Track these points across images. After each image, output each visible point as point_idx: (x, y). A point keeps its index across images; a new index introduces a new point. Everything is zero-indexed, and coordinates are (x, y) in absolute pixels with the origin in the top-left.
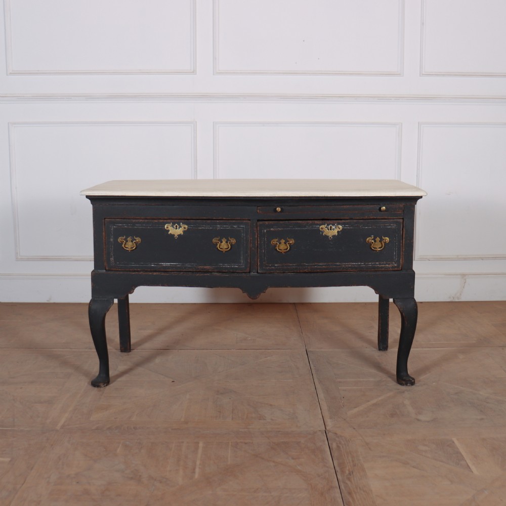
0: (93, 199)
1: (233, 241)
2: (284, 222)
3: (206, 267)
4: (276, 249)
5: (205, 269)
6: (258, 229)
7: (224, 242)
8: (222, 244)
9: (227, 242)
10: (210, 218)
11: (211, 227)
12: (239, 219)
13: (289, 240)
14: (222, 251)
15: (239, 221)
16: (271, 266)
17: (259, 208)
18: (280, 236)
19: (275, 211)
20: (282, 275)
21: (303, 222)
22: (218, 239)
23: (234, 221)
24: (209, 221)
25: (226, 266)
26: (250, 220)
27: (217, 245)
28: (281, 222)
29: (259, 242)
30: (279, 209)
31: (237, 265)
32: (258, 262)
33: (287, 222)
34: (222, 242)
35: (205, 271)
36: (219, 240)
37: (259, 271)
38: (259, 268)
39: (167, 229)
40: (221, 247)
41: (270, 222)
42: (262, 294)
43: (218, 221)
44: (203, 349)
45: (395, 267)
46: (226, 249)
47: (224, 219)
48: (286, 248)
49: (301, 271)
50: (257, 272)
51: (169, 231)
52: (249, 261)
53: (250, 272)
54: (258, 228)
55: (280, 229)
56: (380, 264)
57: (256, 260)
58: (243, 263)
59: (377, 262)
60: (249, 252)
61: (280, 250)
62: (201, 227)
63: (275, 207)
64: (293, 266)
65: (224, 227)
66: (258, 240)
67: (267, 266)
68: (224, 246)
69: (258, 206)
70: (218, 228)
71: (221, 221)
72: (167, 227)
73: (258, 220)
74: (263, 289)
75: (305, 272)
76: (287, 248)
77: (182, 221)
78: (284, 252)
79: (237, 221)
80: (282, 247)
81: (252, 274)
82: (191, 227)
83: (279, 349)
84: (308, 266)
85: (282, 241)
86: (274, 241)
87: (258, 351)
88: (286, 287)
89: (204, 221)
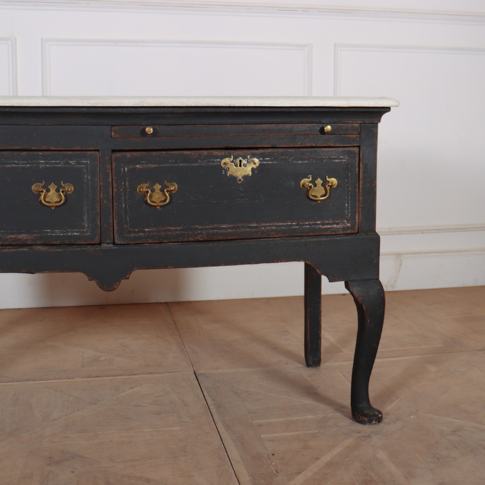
1: (70, 188)
2: (158, 153)
3: (20, 236)
4: (146, 201)
5: (19, 240)
6: (114, 166)
7: (52, 191)
8: (50, 194)
9: (57, 191)
10: (26, 147)
11: (29, 164)
12: (79, 148)
13: (168, 184)
14: (50, 207)
15: (78, 152)
16: (139, 232)
17: (114, 128)
18: (153, 177)
19: (144, 133)
20: (157, 246)
21: (193, 152)
22: (41, 184)
23: (70, 153)
24: (25, 153)
25: (58, 233)
26: (98, 151)
27: (40, 196)
28: (154, 153)
29: (115, 190)
30: (150, 130)
31: (77, 232)
32: (115, 225)
33: (164, 152)
34: (48, 191)
35: (19, 243)
36: (43, 187)
37: (117, 242)
38: (116, 236)
40: (47, 200)
41: (135, 154)
42: (123, 282)
43: (40, 153)
44: (27, 380)
45: (348, 228)
46: (56, 202)
47: (52, 148)
48: (163, 198)
49: (191, 239)
50: (114, 243)
52: (99, 223)
53: (100, 244)
54: (114, 164)
55: (152, 166)
56: (323, 224)
57: (111, 222)
58: (88, 227)
59: (318, 220)
60: (98, 208)
61: (153, 202)
62: (10, 164)
63: (142, 127)
64: (177, 230)
65: (52, 164)
66: (115, 185)
67: (130, 232)
68: (52, 197)
69: (112, 126)
70: (41, 166)
71: (47, 153)
73: (114, 151)
74: (125, 273)
75: (198, 241)
76: (166, 200)
78: (161, 206)
79: (75, 152)
80: (157, 197)
81: (104, 246)
83: (151, 373)
84: (202, 229)
85: (158, 187)
86: (144, 187)
87: (117, 377)
88: (165, 267)
89: (16, 153)
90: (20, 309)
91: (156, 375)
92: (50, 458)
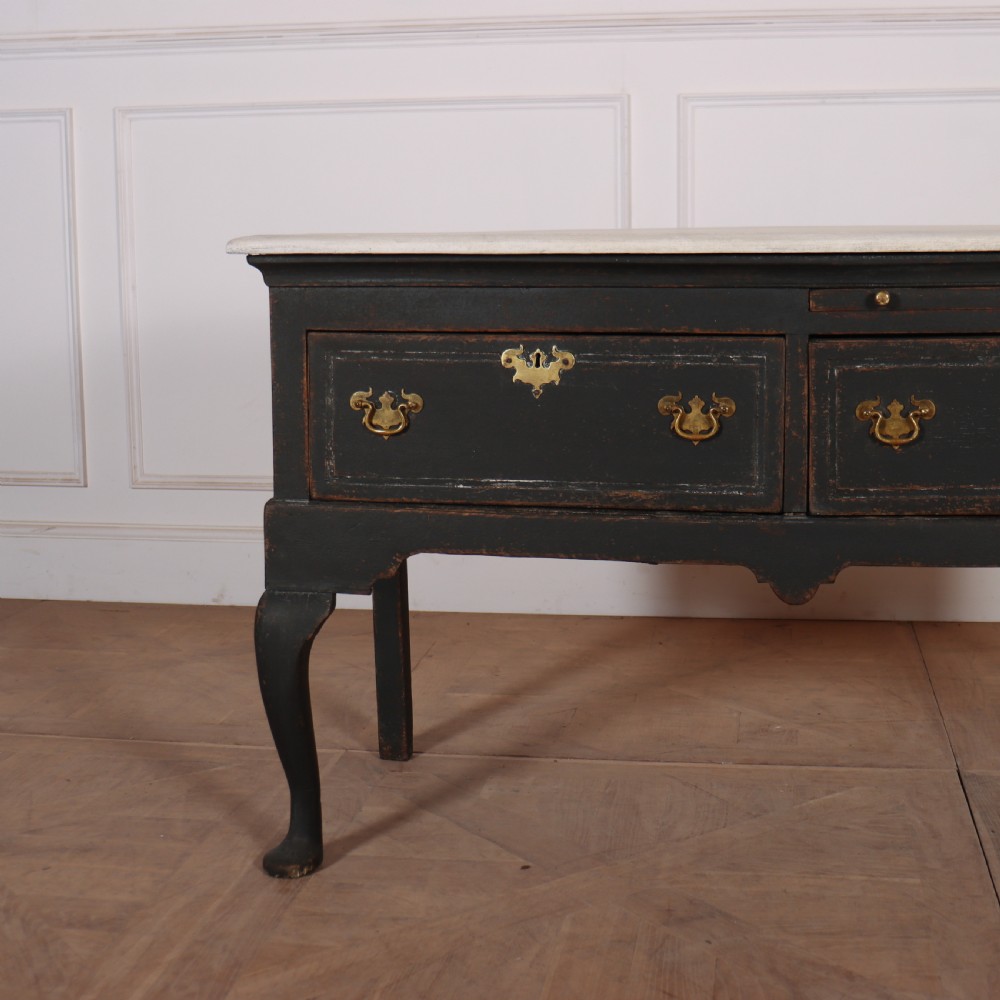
0: (271, 266)
1: (728, 406)
2: (899, 341)
3: (634, 494)
4: (874, 434)
5: (632, 500)
6: (812, 367)
7: (696, 411)
8: (691, 416)
9: (705, 410)
10: (650, 328)
11: (654, 359)
12: (748, 331)
13: (917, 403)
14: (691, 441)
15: (746, 339)
16: (856, 493)
17: (815, 293)
18: (888, 388)
19: (871, 303)
20: (892, 523)
21: (967, 342)
22: (675, 398)
23: (730, 339)
24: (647, 339)
25: (703, 489)
26: (783, 336)
27: (673, 419)
28: (891, 342)
29: (813, 412)
30: (883, 297)
31: (739, 490)
32: (812, 478)
33: (910, 341)
34: (688, 410)
35: (631, 505)
36: (678, 404)
37: (813, 510)
38: (813, 499)
39: (509, 366)
40: (686, 427)
41: (855, 342)
42: (824, 587)
43: (676, 340)
44: (632, 759)
46: (702, 432)
47: (697, 331)
48: (907, 430)
49: (958, 511)
50: (808, 513)
51: (513, 371)
52: (780, 474)
53: (781, 513)
54: (813, 362)
55: (887, 367)
57: (804, 472)
58: (760, 481)
60: (780, 444)
61: (886, 436)
62: (622, 359)
63: (869, 291)
64: (931, 492)
65: (696, 359)
66: (813, 403)
67: (841, 493)
68: (695, 422)
69: (811, 289)
70: (677, 364)
71: (687, 340)
72: (509, 361)
73: (813, 337)
74: (827, 571)
75: (973, 516)
76: (912, 433)
77: (558, 338)
78: (902, 445)
79: (741, 339)
80: (895, 426)
81: (789, 517)
82: (587, 358)
83: (871, 766)
84: (983, 493)
85: (897, 407)
86: (868, 408)
87: (804, 768)
88: (906, 563)
89: (630, 339)
90: (622, 618)
91: (881, 770)
92: (669, 910)
